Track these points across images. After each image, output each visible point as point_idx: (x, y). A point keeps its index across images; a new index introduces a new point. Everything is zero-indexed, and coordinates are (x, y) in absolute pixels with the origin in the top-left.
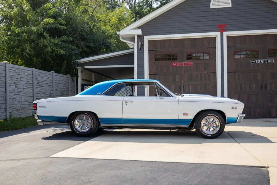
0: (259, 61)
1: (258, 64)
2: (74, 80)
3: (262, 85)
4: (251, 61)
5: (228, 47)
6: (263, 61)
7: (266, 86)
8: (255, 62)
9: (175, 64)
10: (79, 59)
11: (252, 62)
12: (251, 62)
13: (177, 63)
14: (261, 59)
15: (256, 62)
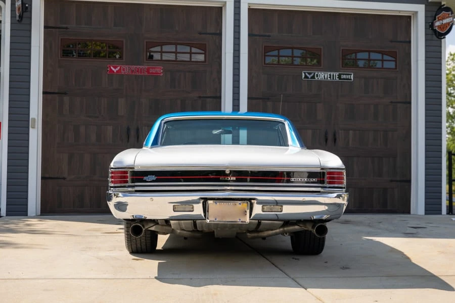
0: (322, 76)
1: (320, 82)
3: (326, 134)
4: (303, 74)
5: (250, 35)
6: (330, 75)
7: (335, 135)
8: (311, 78)
9: (115, 67)
11: (306, 77)
12: (303, 77)
13: (123, 66)
14: (325, 70)
15: (313, 77)
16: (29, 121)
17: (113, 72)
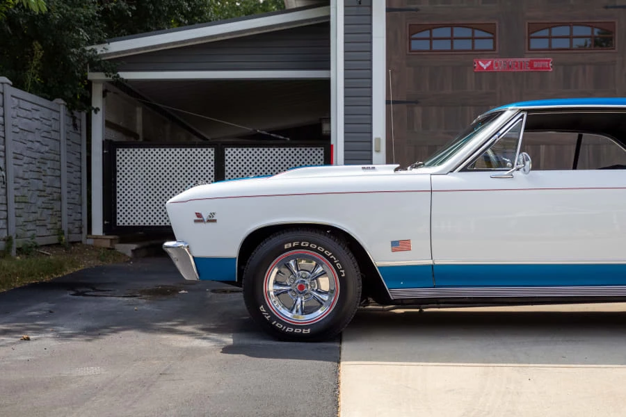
2: (78, 122)
9: (485, 62)
10: (100, 42)
13: (495, 61)
16: (371, 142)
17: (482, 68)
